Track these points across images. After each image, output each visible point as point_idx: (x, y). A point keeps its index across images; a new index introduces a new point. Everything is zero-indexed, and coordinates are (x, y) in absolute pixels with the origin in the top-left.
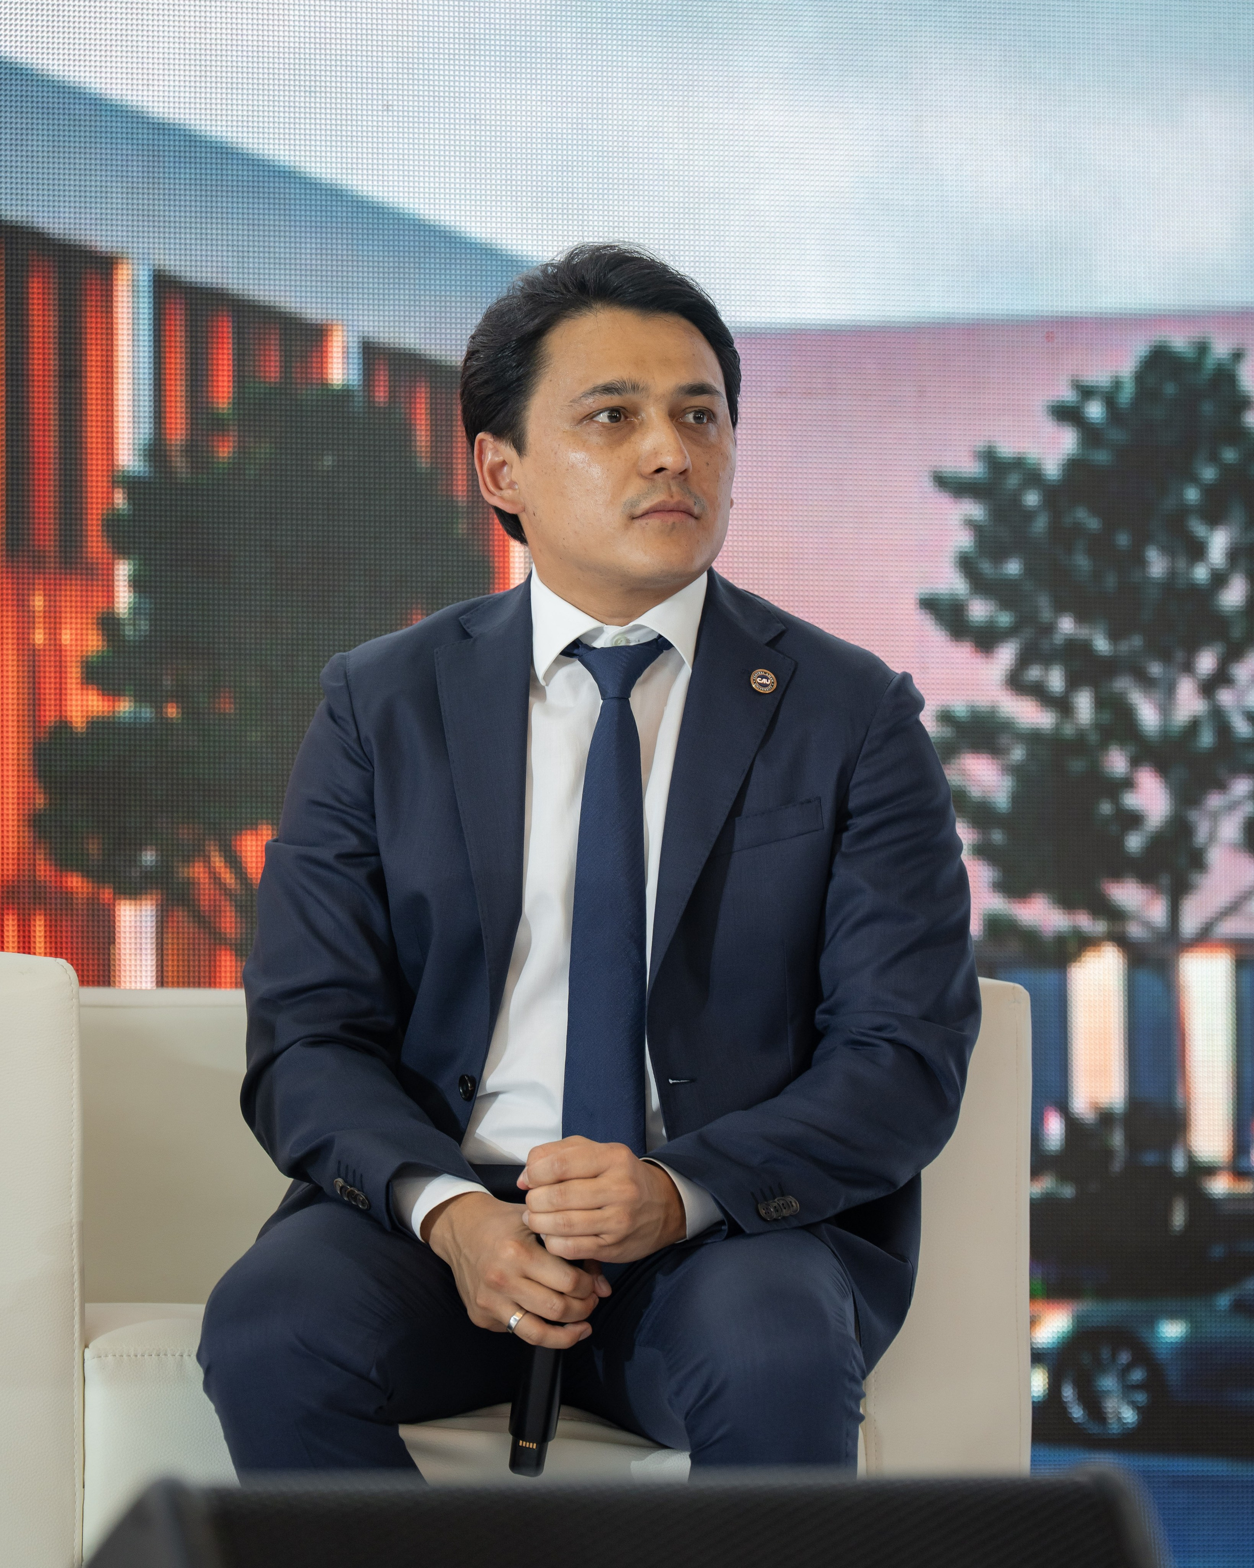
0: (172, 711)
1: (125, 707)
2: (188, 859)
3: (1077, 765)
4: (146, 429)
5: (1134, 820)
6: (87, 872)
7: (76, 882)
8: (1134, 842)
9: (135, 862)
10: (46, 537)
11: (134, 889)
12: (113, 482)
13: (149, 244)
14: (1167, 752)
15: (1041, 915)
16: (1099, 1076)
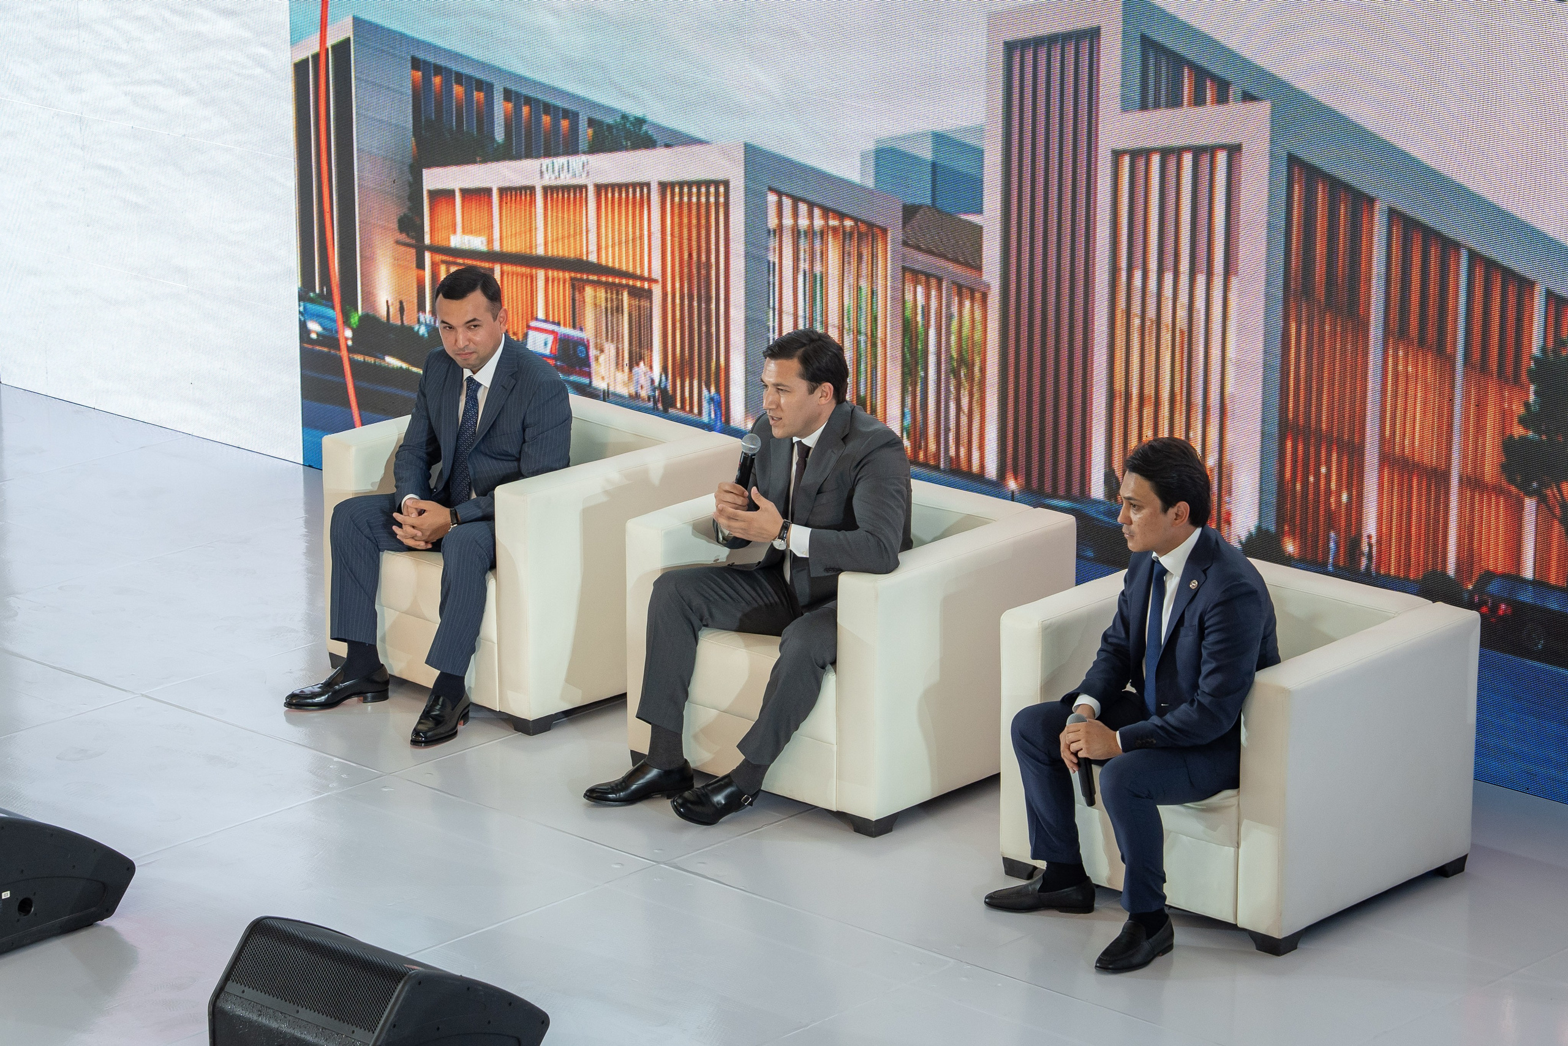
0: (1544, 438)
1: (1530, 434)
2: (1546, 488)
4: (1541, 343)
6: (1517, 486)
7: (1513, 489)
9: (1530, 485)
10: (1510, 370)
11: (1530, 494)
12: (1531, 358)
13: (1546, 280)
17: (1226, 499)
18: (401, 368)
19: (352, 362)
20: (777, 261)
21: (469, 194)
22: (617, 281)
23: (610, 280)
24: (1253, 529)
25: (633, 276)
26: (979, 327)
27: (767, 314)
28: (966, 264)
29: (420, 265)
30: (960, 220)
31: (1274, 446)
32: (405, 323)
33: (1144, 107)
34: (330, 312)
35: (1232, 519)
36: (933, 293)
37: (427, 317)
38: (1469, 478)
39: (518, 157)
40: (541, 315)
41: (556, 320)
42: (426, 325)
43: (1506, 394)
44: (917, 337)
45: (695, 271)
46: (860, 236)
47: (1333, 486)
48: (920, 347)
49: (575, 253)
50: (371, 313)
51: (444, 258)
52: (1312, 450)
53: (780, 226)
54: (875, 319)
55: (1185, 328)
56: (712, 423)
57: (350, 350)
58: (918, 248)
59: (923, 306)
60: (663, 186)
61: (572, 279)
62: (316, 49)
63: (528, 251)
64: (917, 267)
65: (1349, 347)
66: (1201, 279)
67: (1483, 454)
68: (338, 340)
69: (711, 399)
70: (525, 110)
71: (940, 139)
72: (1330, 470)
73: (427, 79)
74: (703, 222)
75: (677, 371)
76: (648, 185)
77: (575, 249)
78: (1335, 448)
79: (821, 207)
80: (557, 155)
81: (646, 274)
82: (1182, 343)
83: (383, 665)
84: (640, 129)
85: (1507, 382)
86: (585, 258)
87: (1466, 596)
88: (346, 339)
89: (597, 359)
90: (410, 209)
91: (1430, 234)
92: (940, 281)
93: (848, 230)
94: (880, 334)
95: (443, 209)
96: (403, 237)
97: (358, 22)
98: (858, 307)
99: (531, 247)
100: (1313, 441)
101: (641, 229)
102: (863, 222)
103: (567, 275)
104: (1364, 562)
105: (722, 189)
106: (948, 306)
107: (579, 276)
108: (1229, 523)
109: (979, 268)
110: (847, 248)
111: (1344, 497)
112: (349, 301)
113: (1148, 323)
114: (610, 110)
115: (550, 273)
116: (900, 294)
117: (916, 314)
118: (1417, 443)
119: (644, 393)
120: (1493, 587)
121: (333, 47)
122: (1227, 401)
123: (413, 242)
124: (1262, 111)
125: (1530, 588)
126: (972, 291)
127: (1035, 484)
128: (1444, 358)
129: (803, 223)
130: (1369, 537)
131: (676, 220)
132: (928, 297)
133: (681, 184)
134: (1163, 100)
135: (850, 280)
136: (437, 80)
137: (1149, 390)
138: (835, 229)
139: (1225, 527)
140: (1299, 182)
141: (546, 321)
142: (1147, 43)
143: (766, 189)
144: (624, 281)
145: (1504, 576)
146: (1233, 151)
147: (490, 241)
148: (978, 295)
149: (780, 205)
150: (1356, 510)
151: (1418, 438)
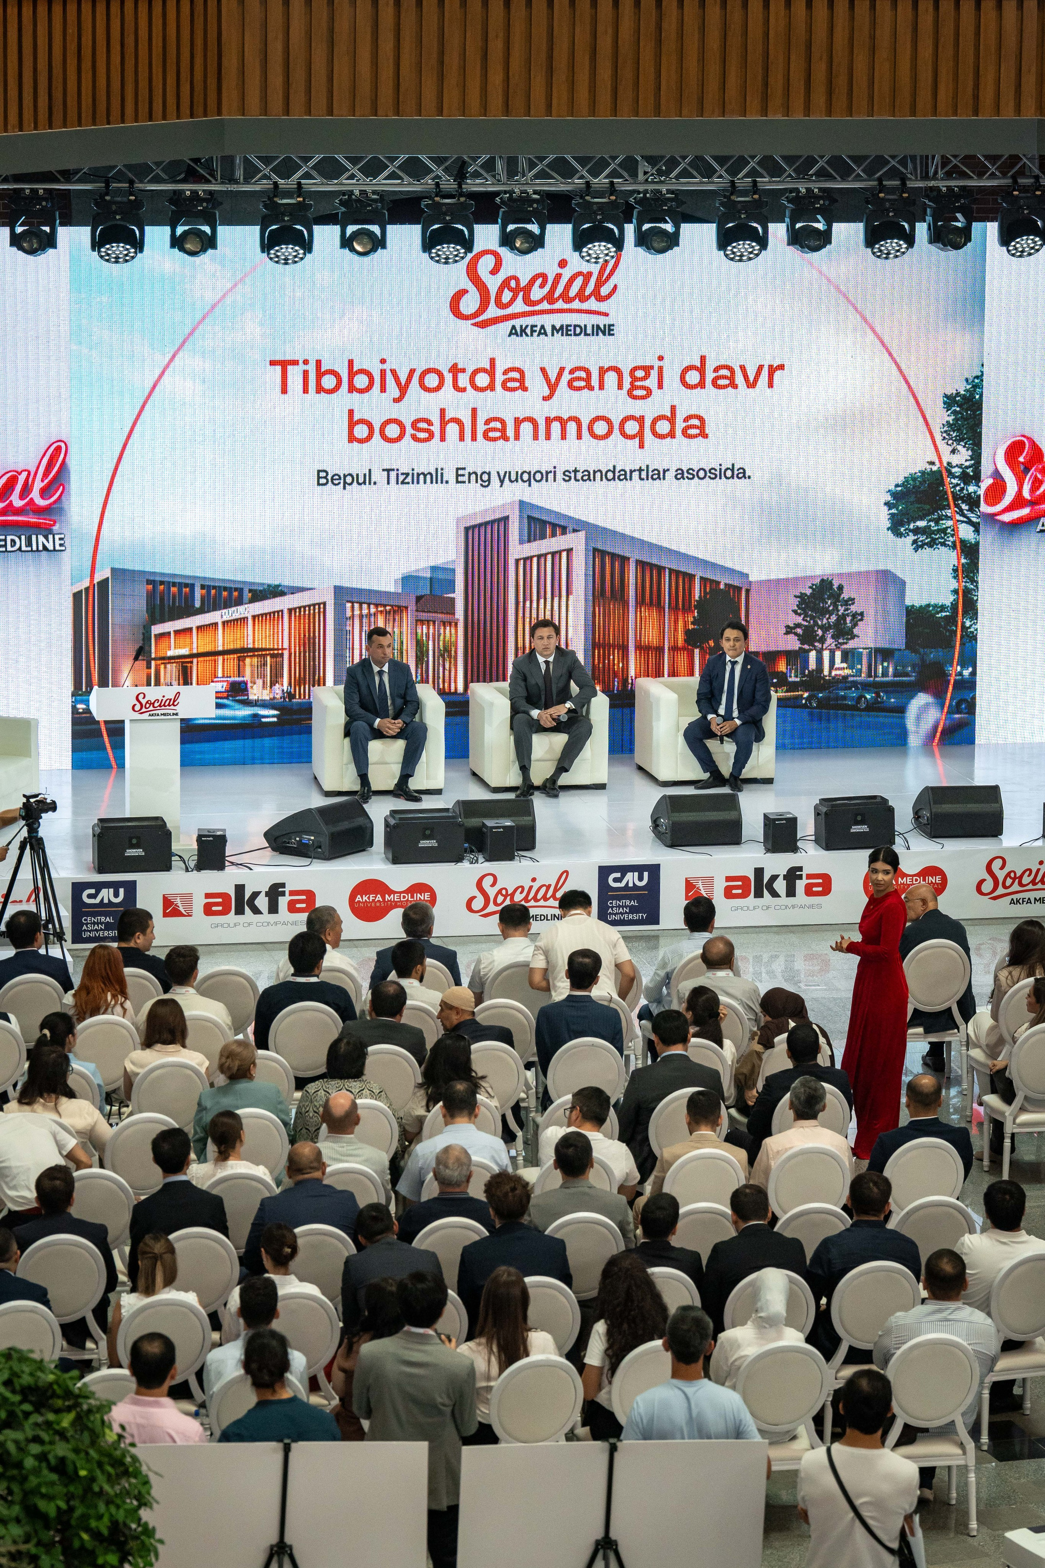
0: (701, 626)
1: (696, 626)
2: (703, 644)
3: (811, 629)
4: (699, 596)
5: (818, 635)
7: (690, 647)
8: (818, 638)
9: (697, 644)
10: (687, 607)
11: (697, 647)
12: (695, 601)
13: (699, 574)
14: (822, 627)
15: (806, 647)
16: (812, 665)
20: (351, 629)
21: (177, 632)
22: (264, 653)
23: (260, 653)
25: (273, 649)
26: (454, 636)
27: (346, 650)
28: (447, 613)
29: (149, 667)
30: (444, 597)
33: (529, 541)
36: (431, 627)
38: (672, 647)
39: (208, 612)
40: (220, 675)
41: (231, 675)
43: (686, 615)
44: (422, 646)
46: (395, 611)
47: (615, 662)
48: (425, 648)
49: (240, 646)
51: (163, 662)
53: (353, 615)
54: (402, 643)
58: (424, 611)
59: (426, 633)
60: (290, 610)
61: (239, 657)
62: (87, 585)
63: (213, 650)
64: (423, 618)
65: (621, 613)
66: (556, 599)
67: (678, 638)
70: (213, 592)
71: (434, 569)
72: (615, 657)
73: (155, 587)
74: (312, 620)
76: (282, 611)
77: (240, 644)
78: (616, 649)
79: (374, 604)
80: (231, 607)
81: (280, 647)
84: (278, 589)
85: (686, 610)
86: (245, 647)
89: (252, 687)
90: (143, 644)
91: (652, 566)
92: (434, 621)
93: (387, 610)
94: (403, 648)
95: (163, 641)
96: (139, 657)
97: (114, 570)
99: (215, 648)
100: (606, 648)
101: (278, 628)
102: (396, 606)
103: (236, 656)
104: (629, 686)
105: (322, 606)
106: (439, 631)
107: (242, 654)
109: (454, 614)
110: (387, 618)
111: (620, 665)
114: (261, 584)
115: (226, 656)
116: (415, 631)
117: (423, 635)
118: (650, 640)
119: (278, 696)
121: (99, 583)
123: (144, 658)
124: (582, 534)
126: (450, 623)
128: (660, 608)
129: (365, 612)
130: (632, 677)
131: (297, 622)
132: (428, 629)
133: (300, 608)
134: (538, 537)
136: (161, 587)
138: (381, 612)
140: (599, 558)
141: (223, 677)
142: (530, 518)
143: (345, 601)
144: (267, 652)
146: (569, 551)
147: (191, 649)
148: (453, 624)
149: (353, 607)
150: (626, 668)
151: (651, 636)
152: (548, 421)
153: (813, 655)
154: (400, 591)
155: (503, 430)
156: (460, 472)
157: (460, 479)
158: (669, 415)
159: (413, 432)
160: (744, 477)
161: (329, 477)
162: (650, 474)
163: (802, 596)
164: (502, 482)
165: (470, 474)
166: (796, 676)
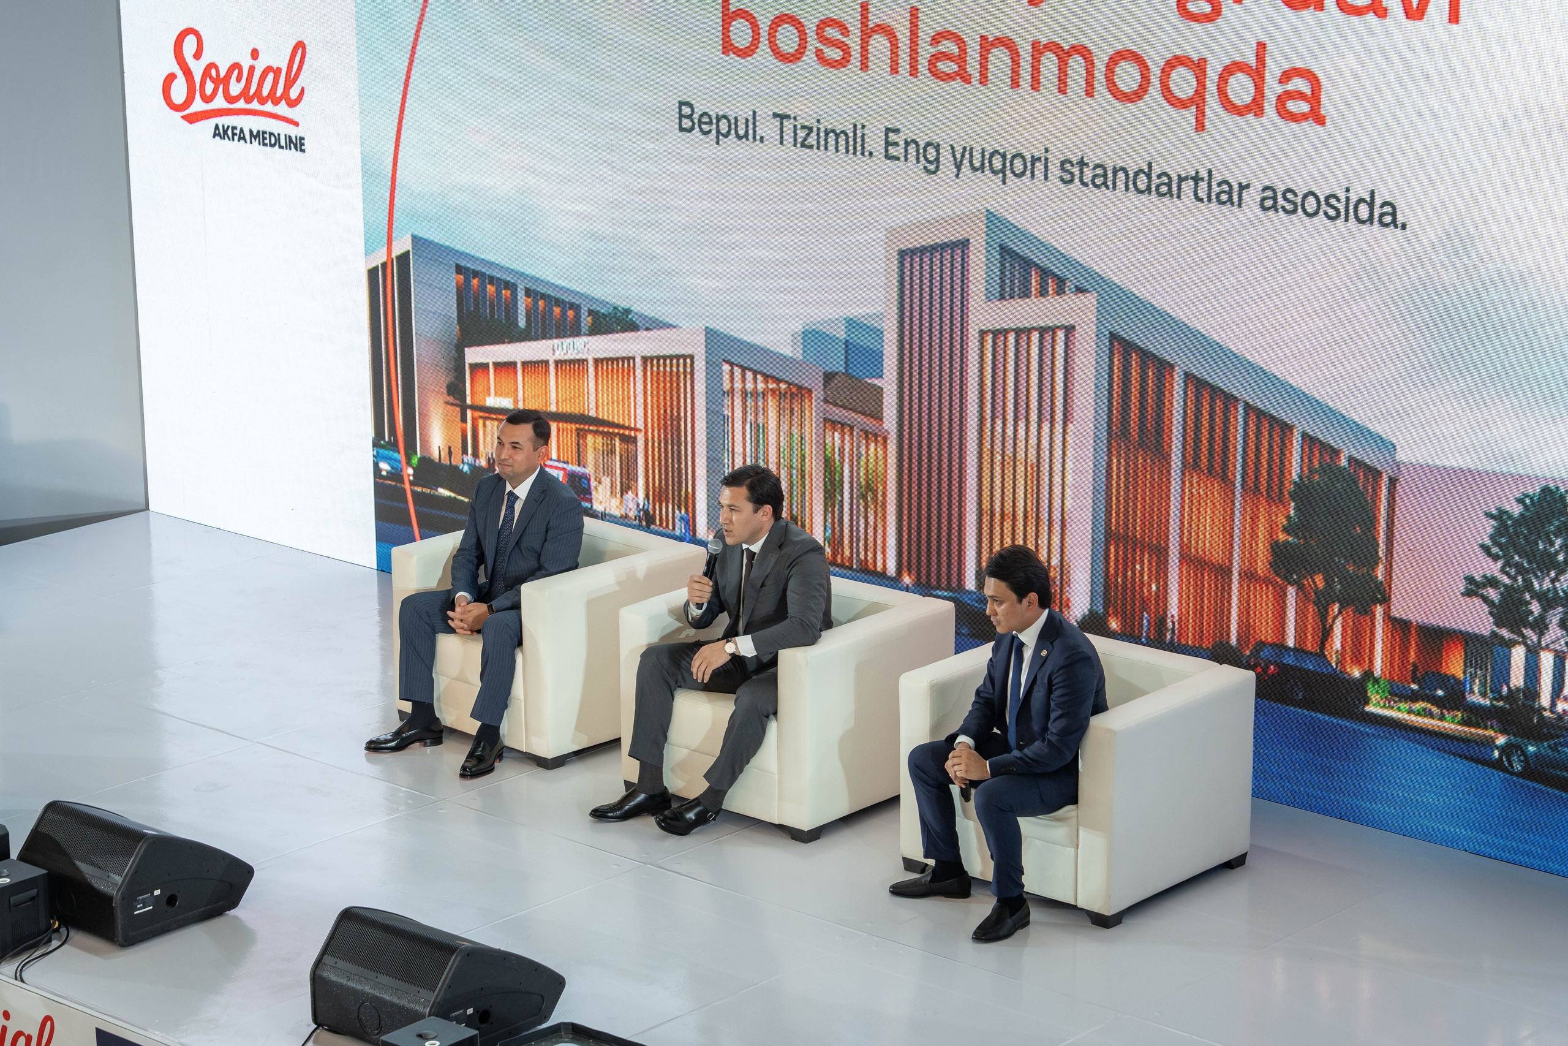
0: (1301, 541)
1: (1291, 539)
2: (1303, 579)
3: (1517, 596)
4: (1299, 470)
5: (1531, 613)
6: (1281, 578)
7: (1279, 579)
8: (1530, 619)
9: (1292, 577)
10: (1275, 493)
11: (1291, 584)
12: (1291, 482)
13: (1302, 424)
14: (1541, 597)
15: (1505, 633)
16: (1517, 679)
17: (1066, 589)
18: (450, 497)
19: (413, 492)
20: (730, 414)
21: (498, 366)
22: (611, 430)
23: (606, 429)
24: (1086, 612)
25: (623, 427)
26: (881, 462)
27: (723, 454)
28: (871, 416)
29: (464, 420)
30: (866, 383)
31: (1102, 548)
32: (453, 463)
33: (1002, 298)
34: (396, 455)
35: (1071, 603)
36: (847, 437)
37: (469, 458)
38: (1246, 573)
39: (536, 339)
40: (554, 456)
41: (566, 460)
42: (469, 465)
43: (1273, 510)
44: (835, 471)
45: (669, 423)
46: (792, 395)
47: (1146, 578)
48: (837, 477)
49: (579, 409)
50: (427, 455)
51: (482, 414)
52: (1129, 552)
53: (732, 388)
54: (803, 457)
55: (1035, 462)
56: (683, 535)
57: (412, 483)
58: (835, 404)
59: (839, 448)
60: (645, 359)
61: (577, 429)
62: (384, 259)
63: (544, 409)
64: (835, 418)
65: (1156, 475)
66: (1046, 426)
67: (1257, 555)
68: (402, 476)
69: (682, 518)
70: (541, 303)
71: (851, 323)
72: (1144, 567)
73: (467, 281)
74: (675, 385)
75: (657, 497)
76: (634, 358)
77: (579, 407)
78: (1147, 550)
79: (762, 374)
80: (565, 337)
81: (633, 425)
82: (1032, 473)
83: (438, 718)
84: (627, 317)
85: (1274, 500)
86: (586, 413)
87: (1244, 660)
88: (409, 475)
89: (596, 488)
90: (455, 377)
91: (1215, 391)
92: (852, 428)
93: (783, 391)
94: (807, 469)
95: (480, 377)
96: (450, 399)
97: (415, 239)
98: (791, 449)
99: (546, 406)
100: (1130, 546)
101: (629, 392)
102: (794, 385)
103: (573, 426)
104: (1169, 635)
105: (688, 362)
106: (858, 448)
107: (582, 427)
108: (1068, 607)
109: (880, 419)
110: (782, 405)
111: (1154, 588)
112: (410, 447)
113: (1007, 459)
114: (605, 303)
115: (561, 424)
116: (822, 440)
117: (834, 453)
118: (1207, 548)
119: (632, 514)
120: (1265, 653)
121: (398, 258)
122: (1066, 516)
123: (458, 402)
124: (1090, 300)
125: (1292, 653)
126: (876, 436)
127: (924, 580)
128: (1226, 484)
129: (750, 386)
130: (1173, 617)
131: (655, 385)
132: (843, 439)
133: (658, 358)
134: (1016, 294)
135: (785, 427)
136: (475, 282)
137: (1008, 508)
138: (773, 391)
139: (1065, 610)
140: (1118, 354)
141: (558, 461)
142: (1004, 250)
143: (721, 361)
144: (616, 431)
145: (1272, 645)
146: (1069, 330)
147: (516, 401)
148: (880, 439)
149: (732, 373)
150: (1162, 595)
151: (1208, 542)
152: (1038, 50)
153: (1518, 654)
154: (800, 357)
155: (961, 59)
156: (892, 137)
157: (892, 151)
158: (1252, 63)
159: (820, 46)
160: (1394, 222)
161: (696, 117)
162: (1215, 190)
163: (1500, 516)
164: (958, 166)
165: (907, 144)
166: (1484, 695)
